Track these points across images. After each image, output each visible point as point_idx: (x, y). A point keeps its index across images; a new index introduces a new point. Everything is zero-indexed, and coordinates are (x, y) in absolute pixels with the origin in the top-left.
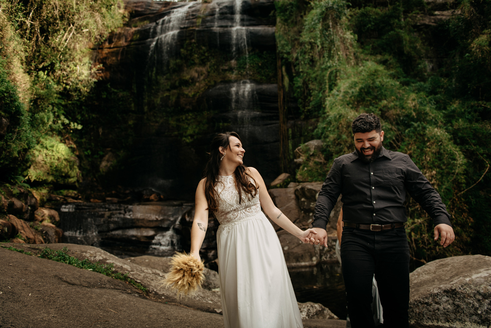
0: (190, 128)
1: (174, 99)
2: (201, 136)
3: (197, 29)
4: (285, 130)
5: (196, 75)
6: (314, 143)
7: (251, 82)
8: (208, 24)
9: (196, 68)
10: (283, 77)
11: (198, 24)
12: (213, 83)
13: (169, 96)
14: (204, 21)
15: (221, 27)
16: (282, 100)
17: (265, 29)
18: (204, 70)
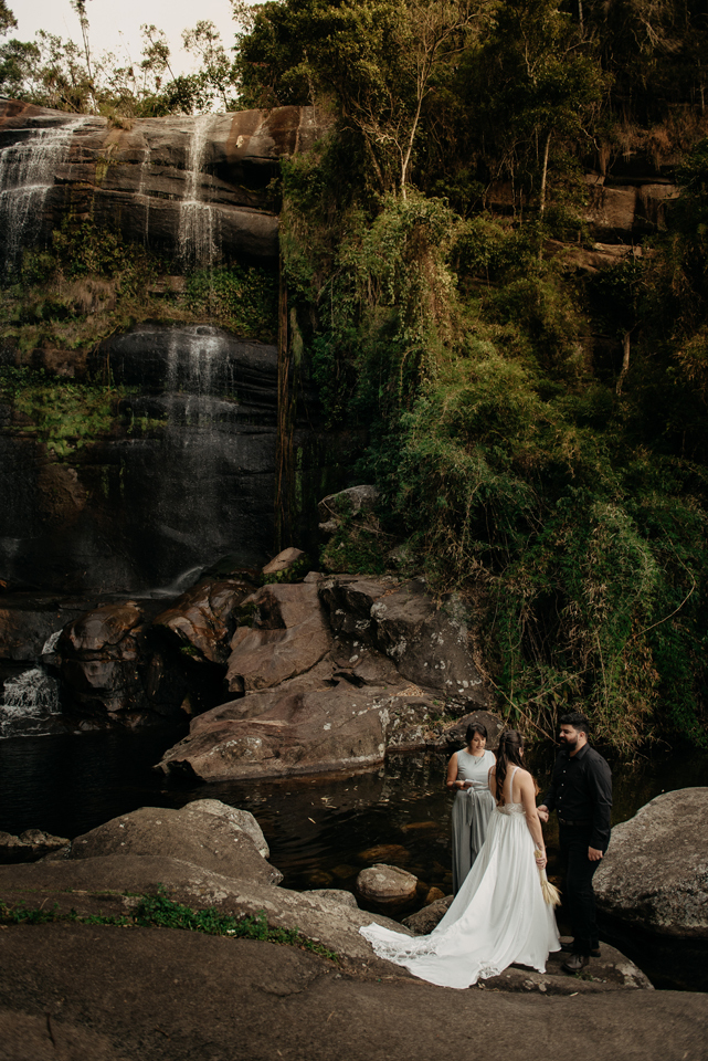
0: (66, 421)
1: (30, 347)
2: (93, 442)
3: (97, 189)
4: (288, 450)
5: (89, 298)
6: (360, 492)
7: (217, 334)
8: (124, 182)
9: (87, 282)
10: (290, 330)
11: (98, 177)
12: (127, 322)
13: (18, 338)
14: (113, 173)
15: (155, 193)
16: (285, 382)
17: (256, 218)
18: (108, 288)
